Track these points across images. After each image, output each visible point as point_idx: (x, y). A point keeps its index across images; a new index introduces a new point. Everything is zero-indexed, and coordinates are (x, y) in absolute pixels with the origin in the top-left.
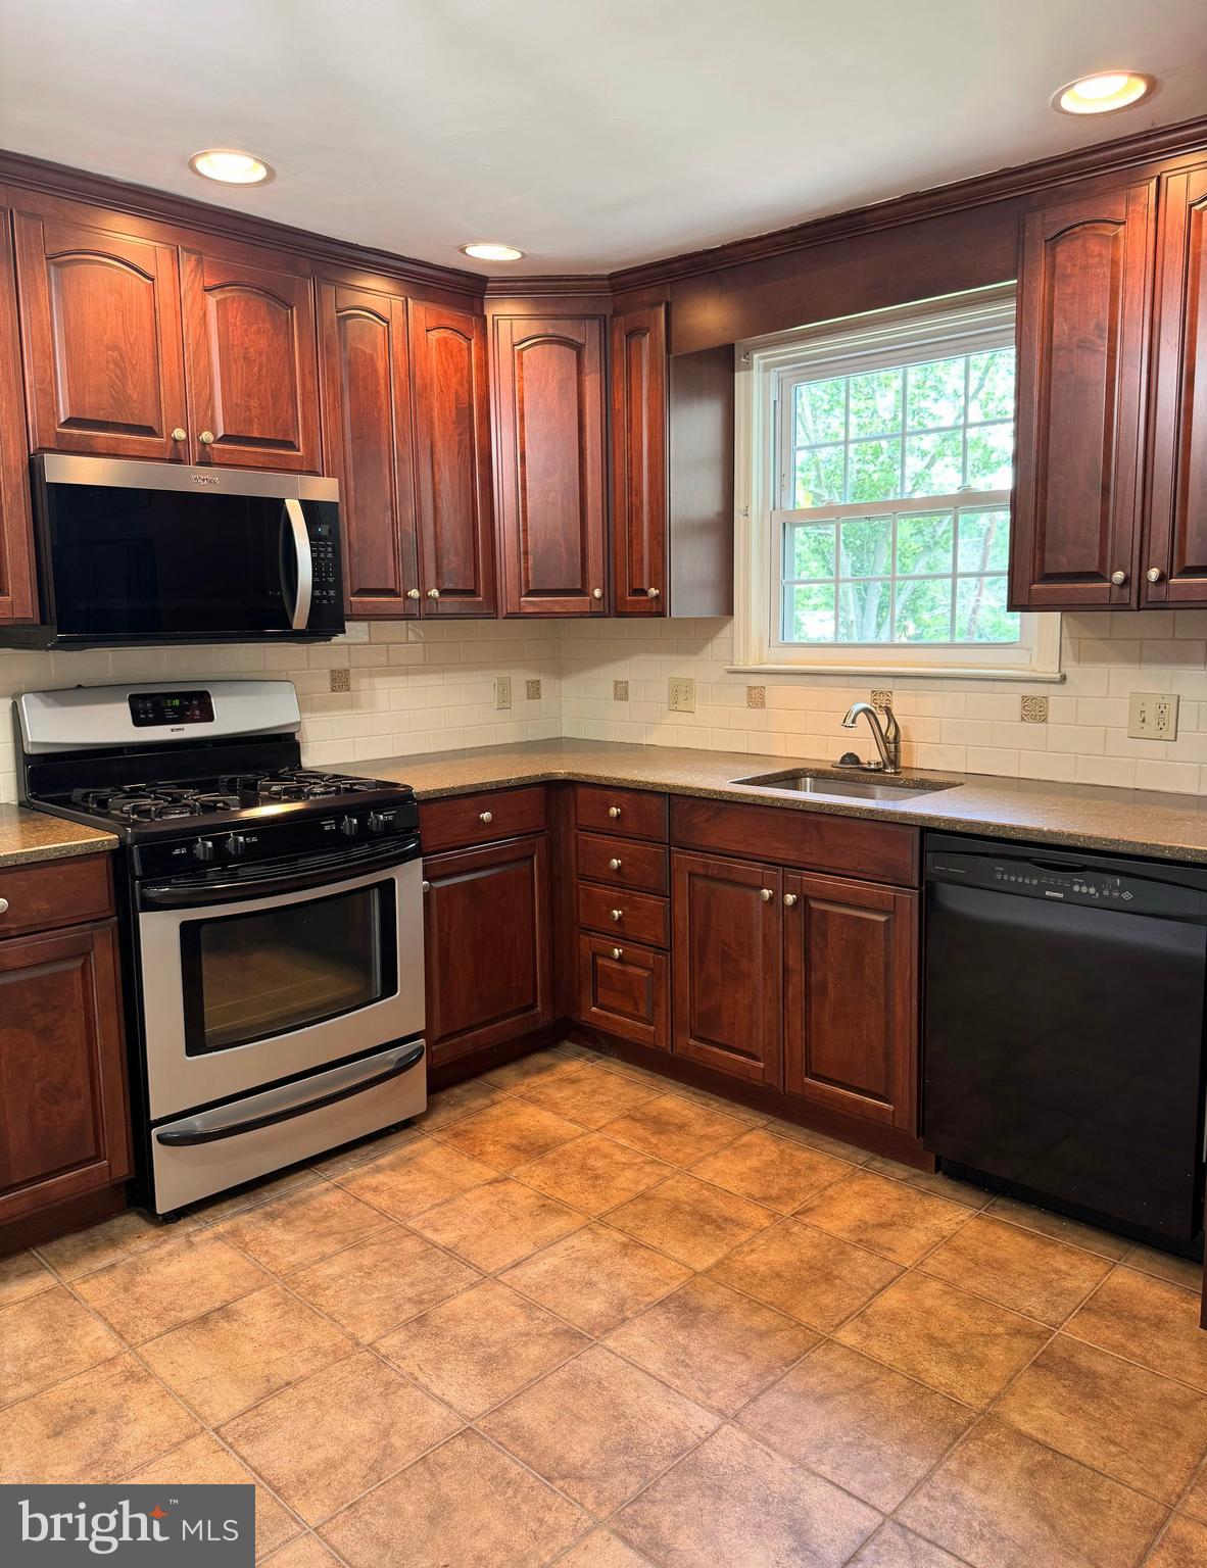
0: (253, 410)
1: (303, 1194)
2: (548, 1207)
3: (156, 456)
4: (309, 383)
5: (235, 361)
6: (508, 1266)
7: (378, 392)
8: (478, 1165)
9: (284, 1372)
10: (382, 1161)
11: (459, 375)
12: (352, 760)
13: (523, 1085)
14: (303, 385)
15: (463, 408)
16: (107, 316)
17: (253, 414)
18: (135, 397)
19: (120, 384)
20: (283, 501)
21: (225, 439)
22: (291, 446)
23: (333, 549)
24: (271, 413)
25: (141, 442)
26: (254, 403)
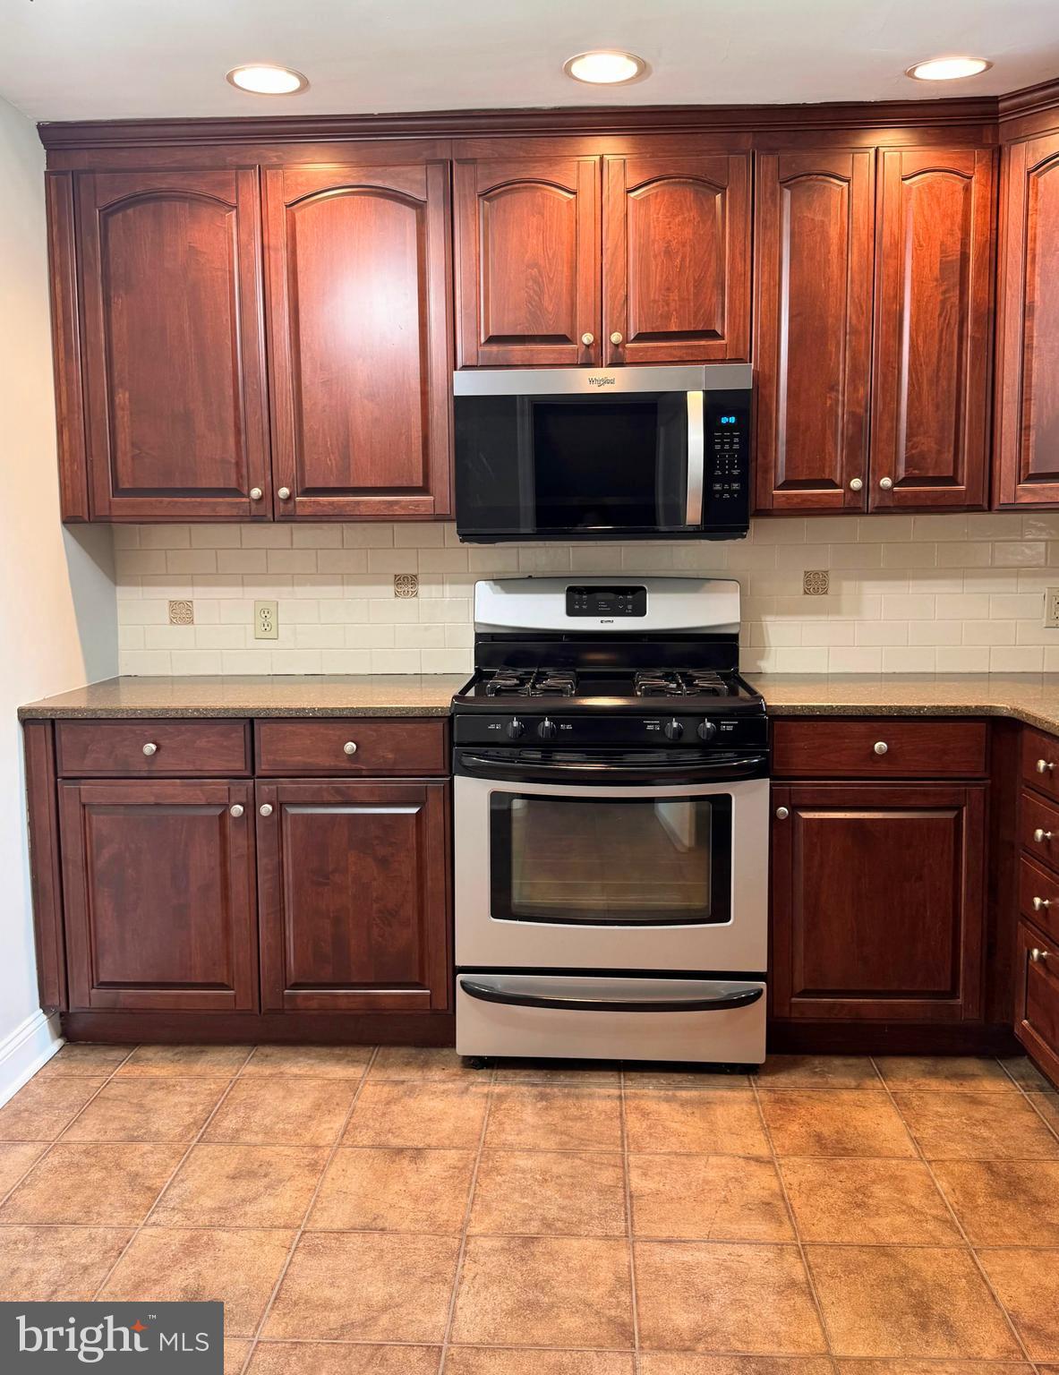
0: (673, 304)
1: (586, 1091)
2: (775, 1208)
3: (568, 362)
4: (740, 267)
5: (655, 256)
6: (660, 1239)
7: (827, 261)
8: (762, 1137)
9: (392, 1219)
10: (683, 1094)
11: (948, 222)
12: (825, 671)
13: (911, 1082)
14: (733, 268)
15: (951, 261)
16: (529, 237)
17: (672, 308)
18: (550, 309)
19: (537, 298)
20: (684, 394)
21: (640, 337)
22: (712, 335)
23: (740, 439)
24: (692, 304)
25: (554, 351)
26: (674, 296)
